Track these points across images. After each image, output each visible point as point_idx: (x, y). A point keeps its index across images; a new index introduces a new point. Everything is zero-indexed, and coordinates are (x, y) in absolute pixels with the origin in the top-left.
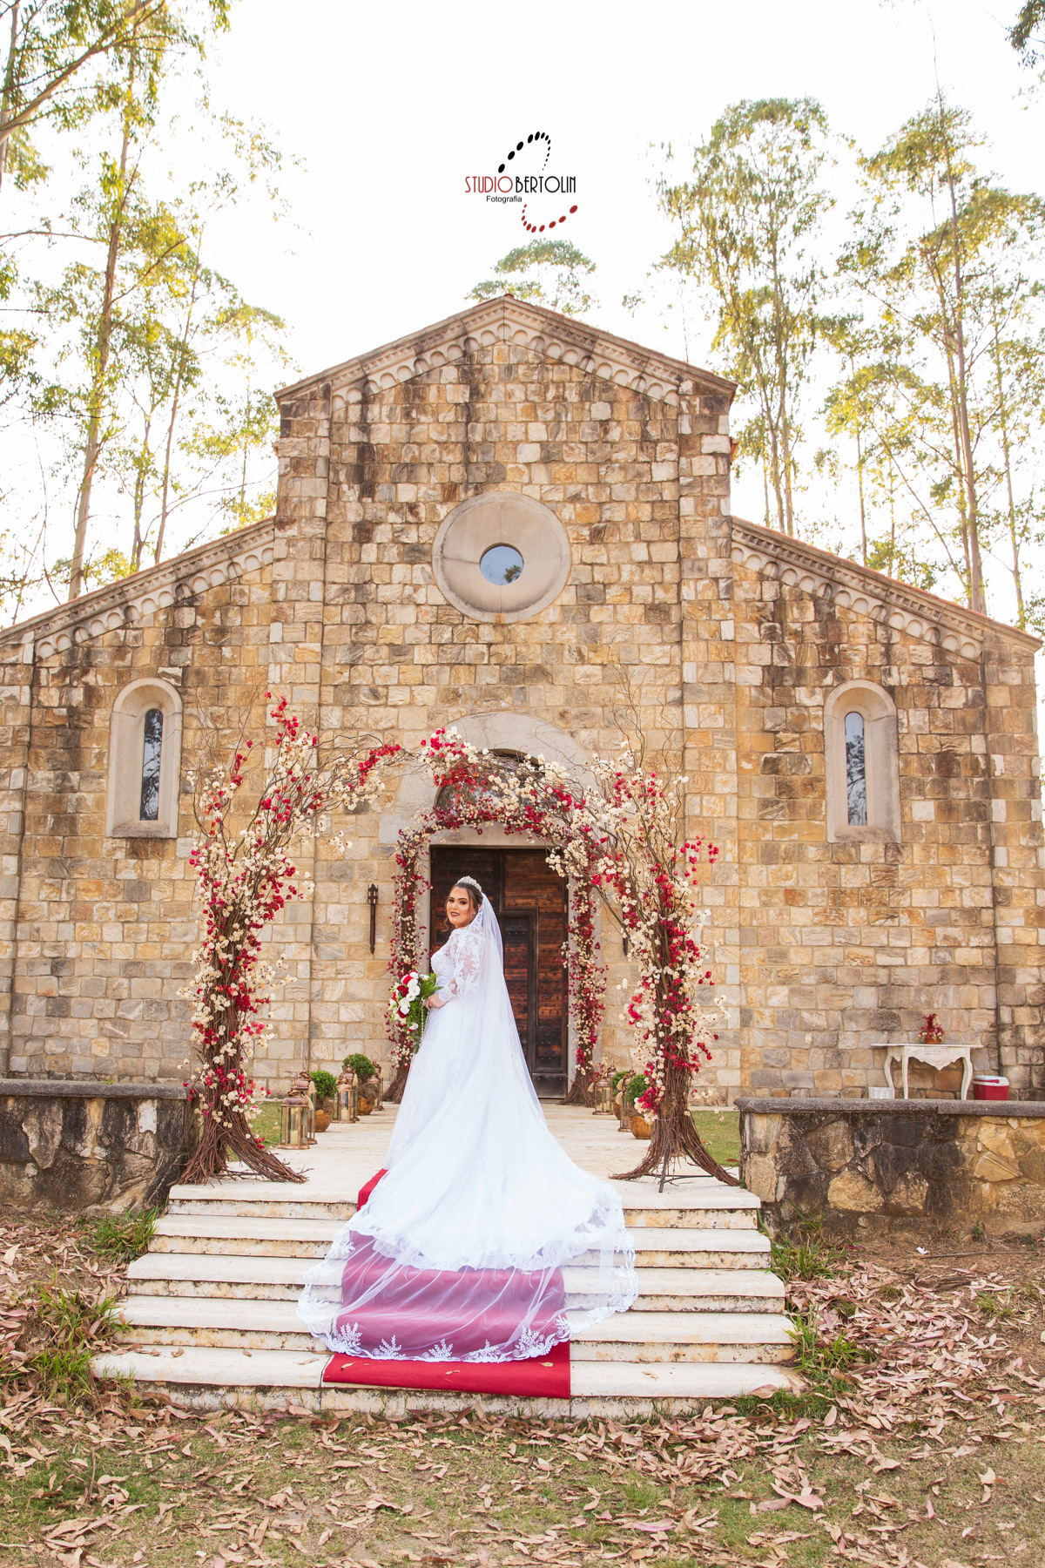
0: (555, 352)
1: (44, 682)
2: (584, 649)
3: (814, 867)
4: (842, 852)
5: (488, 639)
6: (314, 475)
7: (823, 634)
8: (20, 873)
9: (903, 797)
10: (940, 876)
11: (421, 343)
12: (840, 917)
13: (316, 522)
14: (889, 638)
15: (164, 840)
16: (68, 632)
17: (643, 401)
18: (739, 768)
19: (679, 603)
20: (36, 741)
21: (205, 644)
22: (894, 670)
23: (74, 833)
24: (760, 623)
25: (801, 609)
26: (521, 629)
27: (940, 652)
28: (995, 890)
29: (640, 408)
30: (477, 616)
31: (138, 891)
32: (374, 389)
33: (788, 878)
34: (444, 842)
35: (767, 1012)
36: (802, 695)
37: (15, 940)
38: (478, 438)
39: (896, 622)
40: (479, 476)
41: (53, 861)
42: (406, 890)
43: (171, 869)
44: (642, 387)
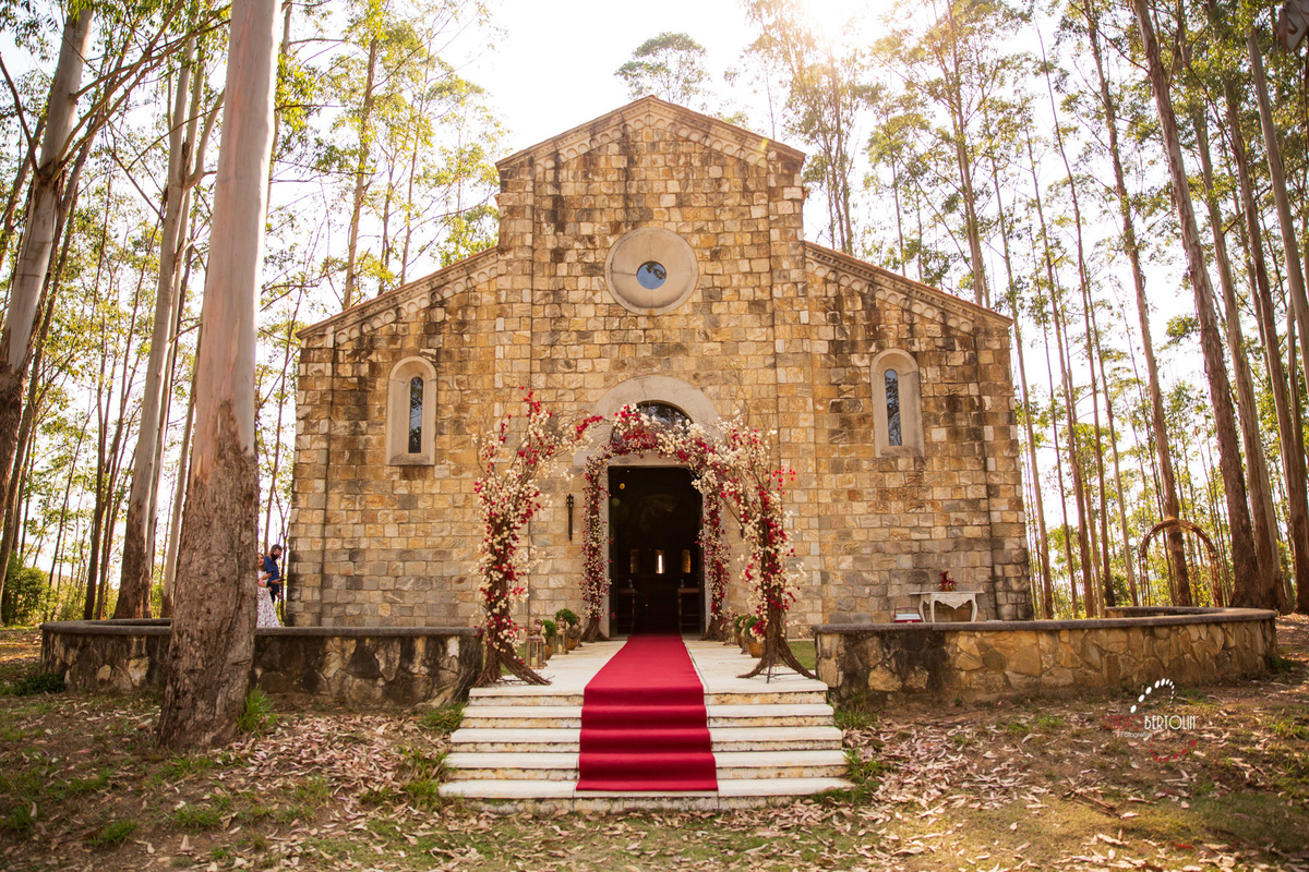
0: (684, 133)
1: (341, 360)
2: (709, 332)
3: (867, 474)
4: (885, 464)
5: (644, 326)
6: (524, 218)
7: (868, 318)
8: (326, 492)
9: (925, 426)
10: (952, 478)
11: (594, 128)
12: (886, 508)
13: (526, 249)
14: (912, 320)
15: (426, 467)
16: (357, 326)
17: (744, 165)
18: (815, 409)
19: (771, 299)
20: (337, 400)
21: (451, 333)
22: (916, 341)
23: (364, 463)
24: (826, 312)
25: (853, 302)
26: (666, 319)
27: (946, 329)
28: (989, 487)
29: (742, 170)
30: (636, 310)
31: (409, 502)
32: (563, 160)
33: (850, 482)
34: (617, 464)
35: (839, 574)
36: (855, 359)
37: (324, 538)
38: (634, 191)
39: (916, 309)
40: (635, 216)
41: (349, 483)
42: (593, 498)
43: (431, 486)
44: (743, 155)
